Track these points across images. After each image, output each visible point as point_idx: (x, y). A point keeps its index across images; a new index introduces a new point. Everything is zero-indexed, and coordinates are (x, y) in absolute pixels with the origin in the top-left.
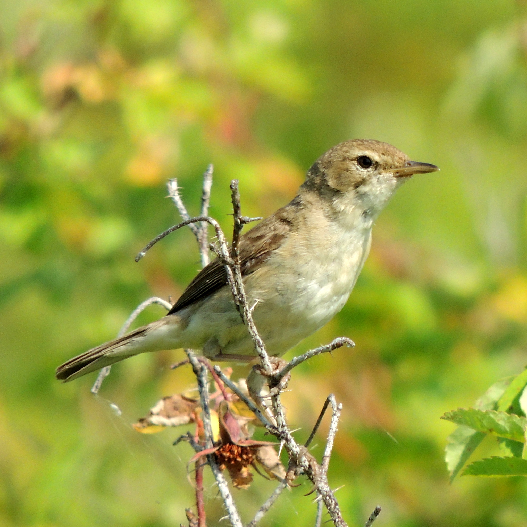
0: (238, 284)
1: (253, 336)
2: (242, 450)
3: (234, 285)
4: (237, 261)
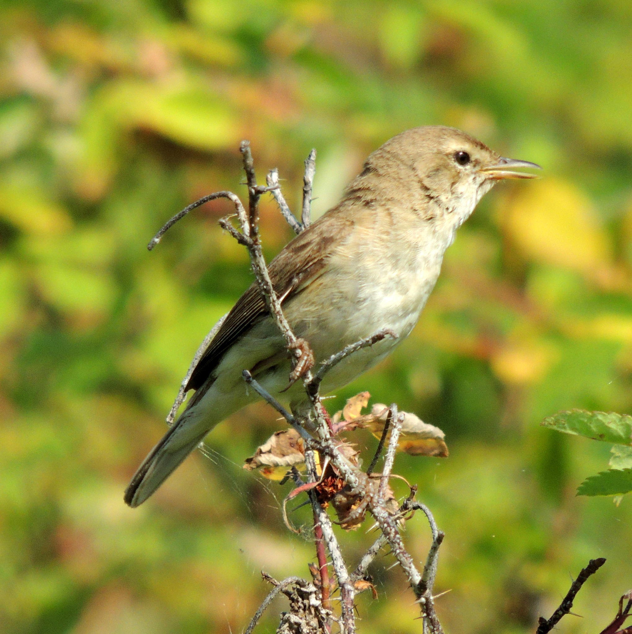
0: (260, 268)
1: (285, 333)
4: (256, 240)
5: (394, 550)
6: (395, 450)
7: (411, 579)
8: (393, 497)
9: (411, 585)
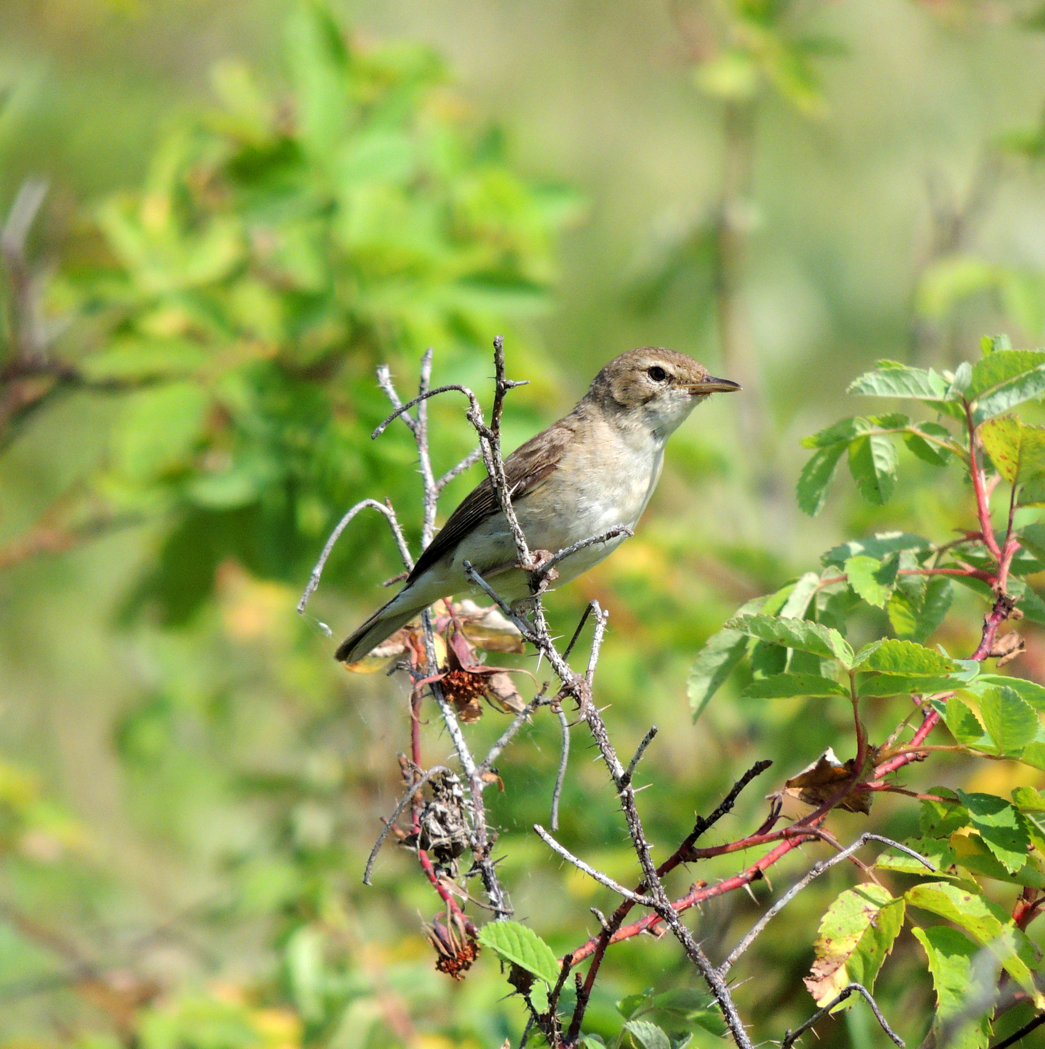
0: (497, 461)
2: (473, 678)
3: (492, 463)
4: (498, 434)
5: (600, 743)
6: (599, 645)
7: (615, 773)
8: (516, 692)
9: (614, 778)
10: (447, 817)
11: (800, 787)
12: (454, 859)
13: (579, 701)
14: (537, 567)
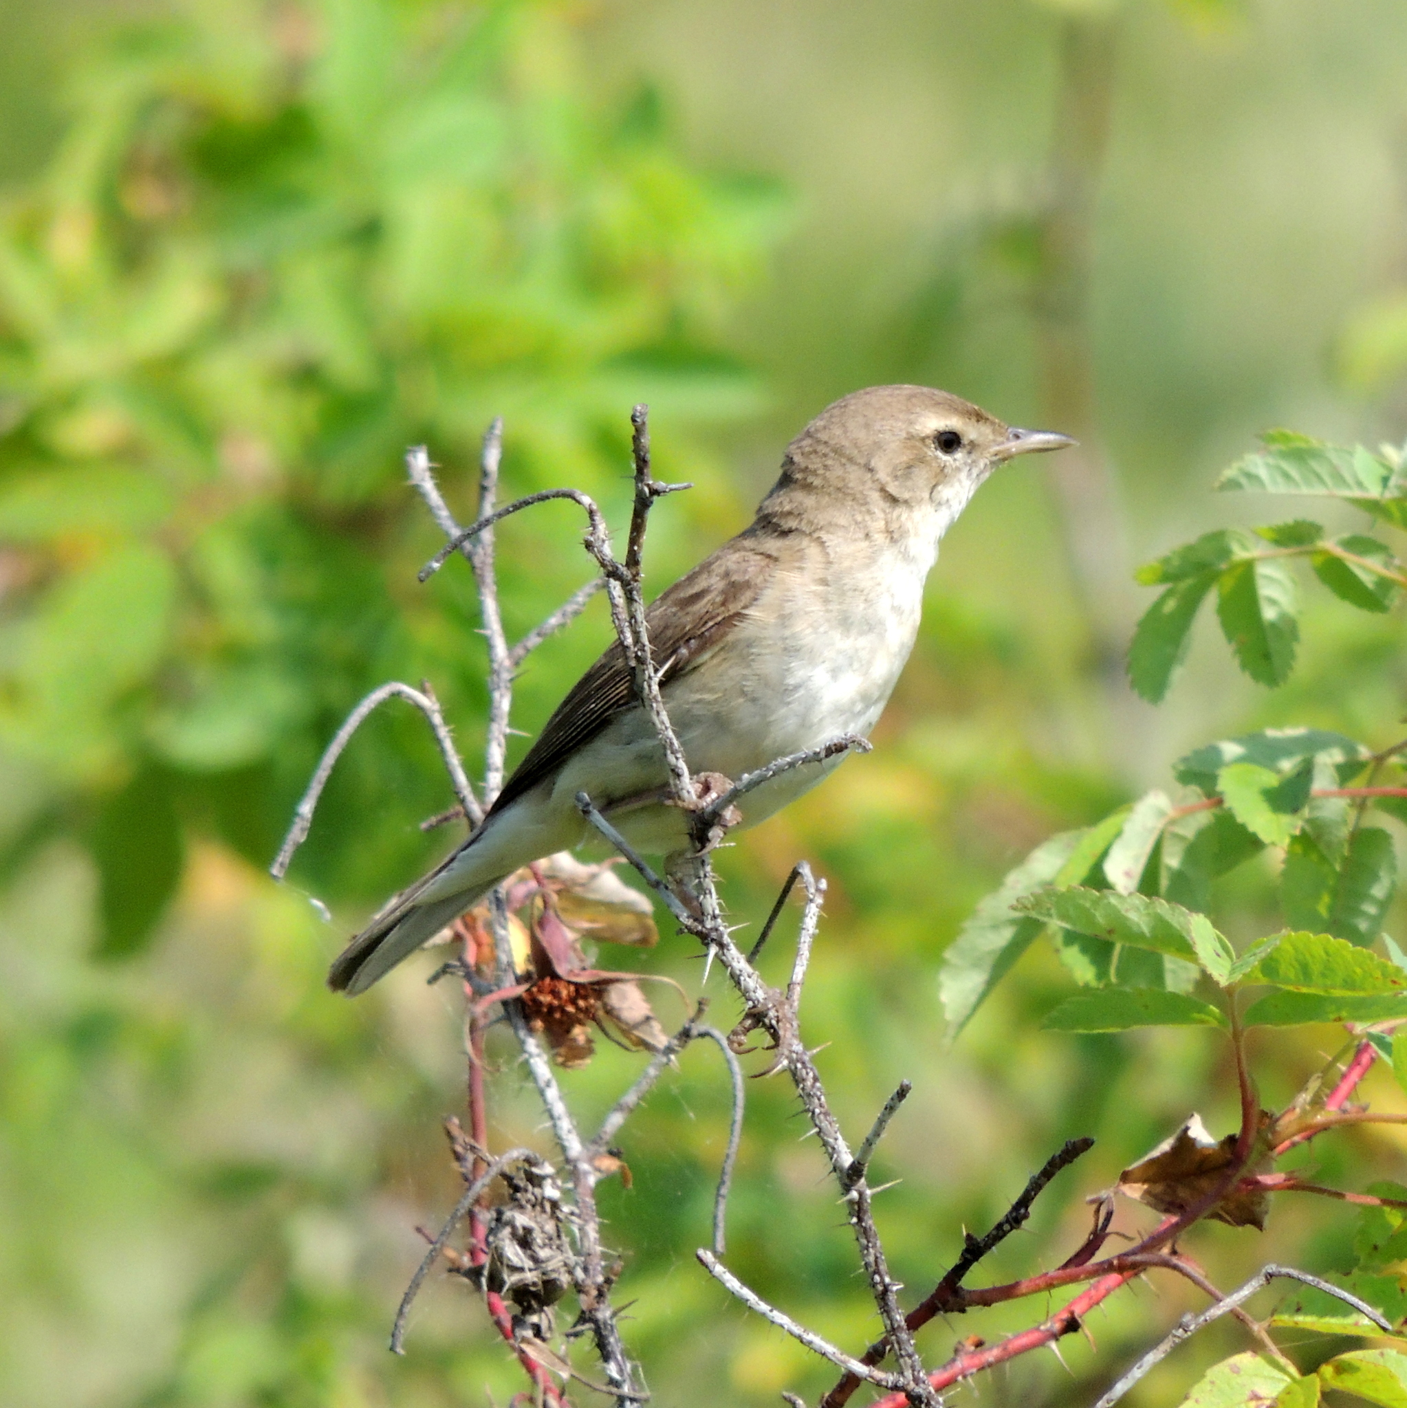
0: (636, 622)
2: (577, 991)
3: (627, 624)
4: (638, 574)
5: (811, 1108)
6: (811, 940)
7: (836, 1160)
8: (652, 1015)
9: (835, 1169)
10: (534, 1235)
11: (1144, 1182)
12: (545, 1308)
13: (775, 1036)
14: (705, 804)
